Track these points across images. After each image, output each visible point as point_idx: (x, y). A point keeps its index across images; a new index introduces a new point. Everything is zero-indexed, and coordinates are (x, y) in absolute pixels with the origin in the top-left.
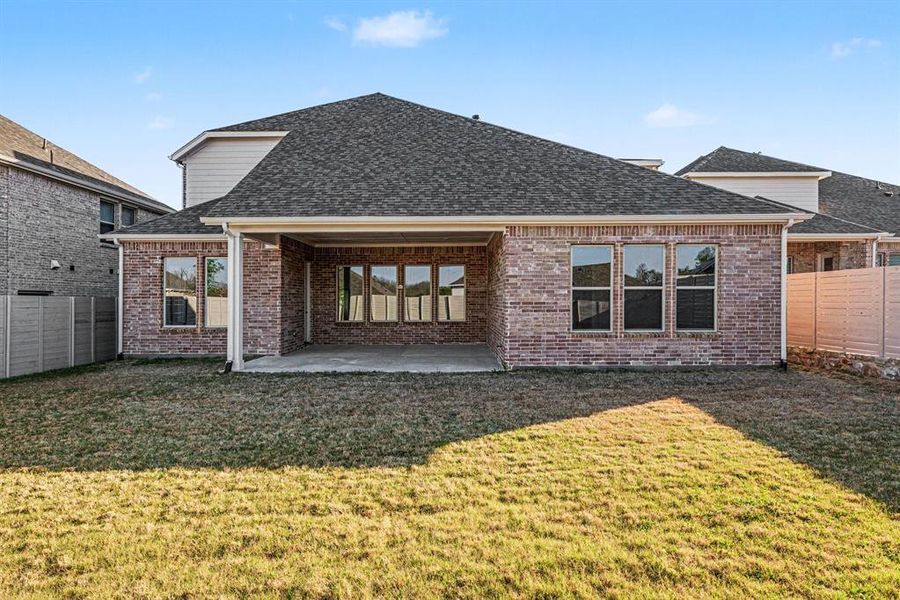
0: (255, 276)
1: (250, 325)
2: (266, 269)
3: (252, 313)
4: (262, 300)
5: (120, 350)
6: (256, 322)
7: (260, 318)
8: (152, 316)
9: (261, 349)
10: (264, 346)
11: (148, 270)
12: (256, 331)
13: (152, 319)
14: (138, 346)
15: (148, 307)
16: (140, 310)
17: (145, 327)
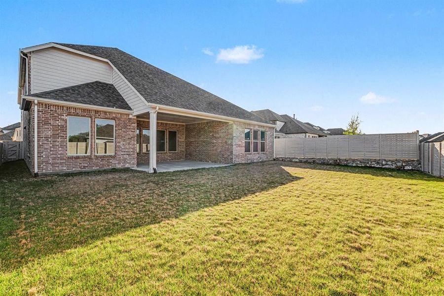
0: (124, 130)
1: (122, 153)
2: (130, 127)
3: (123, 147)
4: (128, 141)
5: (36, 171)
6: (125, 152)
7: (127, 150)
8: (60, 149)
9: (128, 165)
10: (129, 163)
11: (57, 122)
12: (125, 156)
13: (60, 151)
14: (50, 167)
15: (57, 144)
16: (51, 145)
17: (54, 156)
